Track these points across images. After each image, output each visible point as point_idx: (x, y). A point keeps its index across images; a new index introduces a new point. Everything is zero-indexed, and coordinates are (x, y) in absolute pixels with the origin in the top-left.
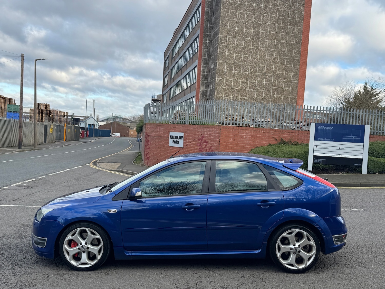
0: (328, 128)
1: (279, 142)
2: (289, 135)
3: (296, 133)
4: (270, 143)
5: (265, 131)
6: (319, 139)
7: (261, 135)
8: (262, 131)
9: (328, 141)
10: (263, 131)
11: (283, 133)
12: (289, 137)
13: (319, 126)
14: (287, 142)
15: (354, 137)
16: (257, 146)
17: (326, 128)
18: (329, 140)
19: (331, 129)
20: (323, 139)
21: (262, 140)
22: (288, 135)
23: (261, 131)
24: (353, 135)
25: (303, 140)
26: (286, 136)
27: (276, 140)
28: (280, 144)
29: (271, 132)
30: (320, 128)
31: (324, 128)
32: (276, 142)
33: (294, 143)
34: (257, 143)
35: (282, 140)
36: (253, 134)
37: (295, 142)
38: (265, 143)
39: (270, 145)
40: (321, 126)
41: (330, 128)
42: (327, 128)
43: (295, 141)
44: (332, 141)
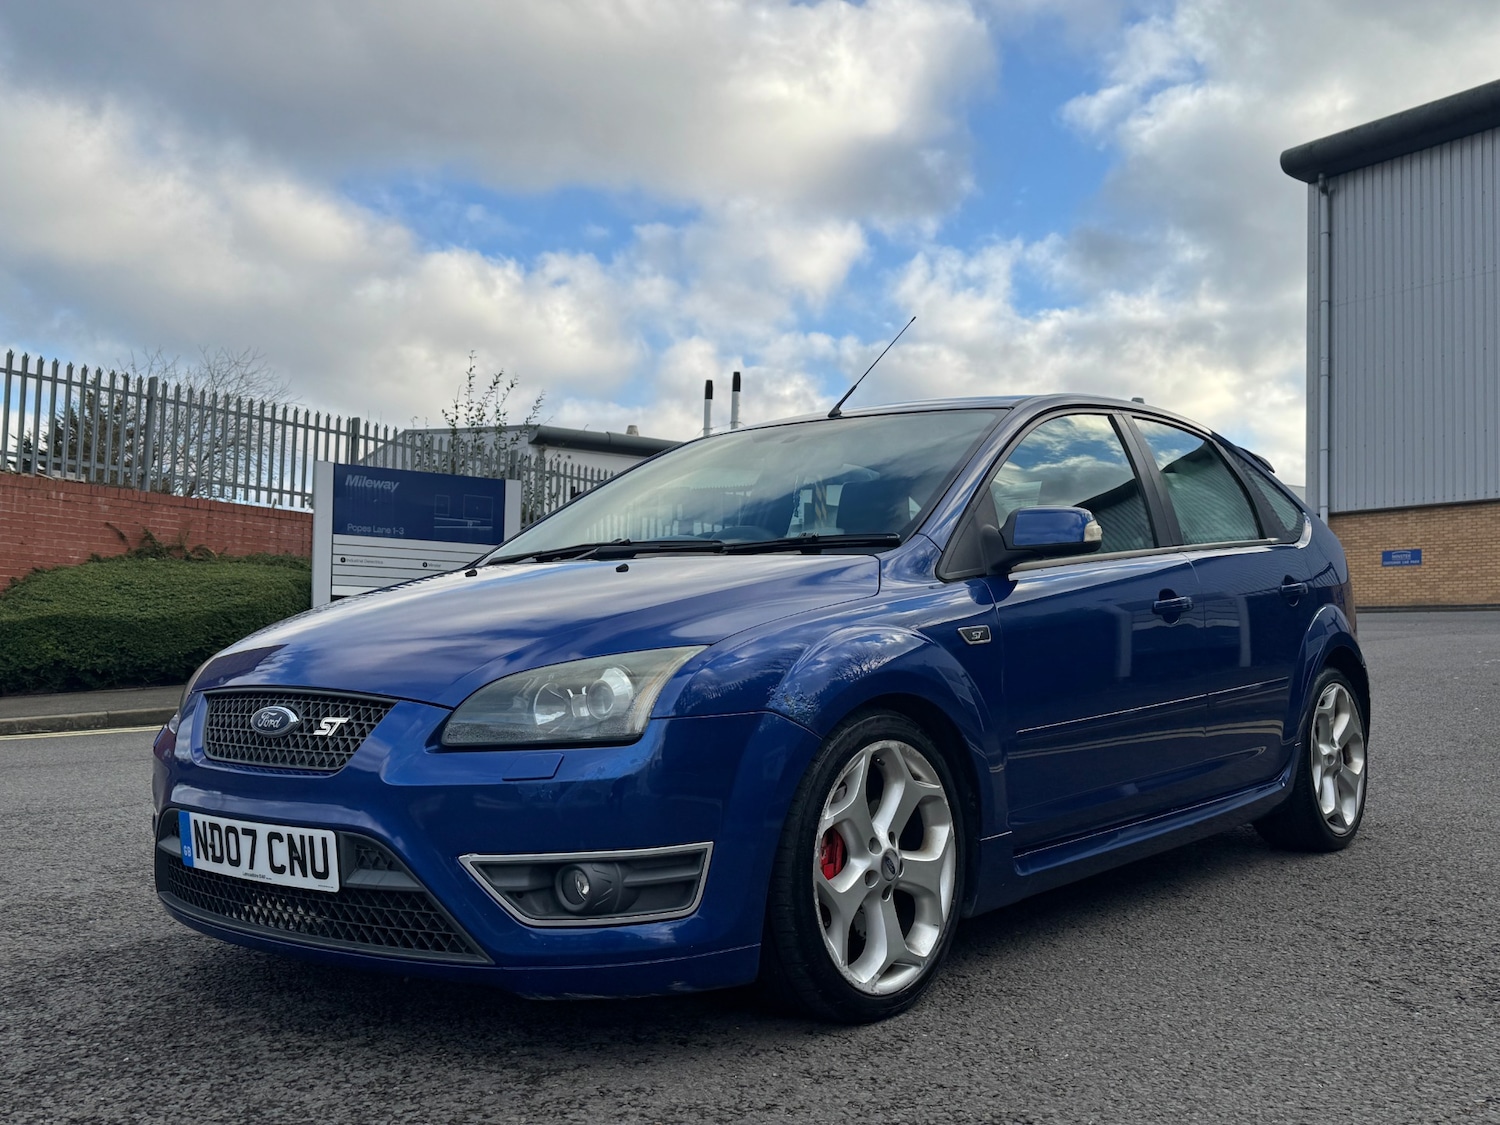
0: (380, 487)
1: (135, 548)
2: (174, 517)
3: (202, 509)
4: (95, 551)
5: (71, 497)
6: (350, 526)
7: (56, 512)
8: (58, 492)
9: (384, 535)
10: (62, 495)
11: (148, 507)
12: (174, 524)
13: (349, 477)
14: (168, 549)
15: (470, 522)
16: (37, 564)
17: (375, 486)
18: (388, 531)
19: (394, 488)
20: (364, 529)
21: (60, 536)
22: (170, 517)
23: (54, 493)
24: (470, 516)
25: (229, 542)
26: (162, 523)
27: (122, 537)
28: (140, 554)
29: (99, 499)
30: (351, 484)
31: (368, 483)
32: (122, 550)
33: (193, 552)
34: (39, 549)
35: (149, 537)
36: (19, 508)
37: (197, 548)
38: (76, 552)
39: (96, 558)
40: (357, 477)
41: (391, 486)
42: (378, 484)
43: (196, 544)
44: (398, 536)
